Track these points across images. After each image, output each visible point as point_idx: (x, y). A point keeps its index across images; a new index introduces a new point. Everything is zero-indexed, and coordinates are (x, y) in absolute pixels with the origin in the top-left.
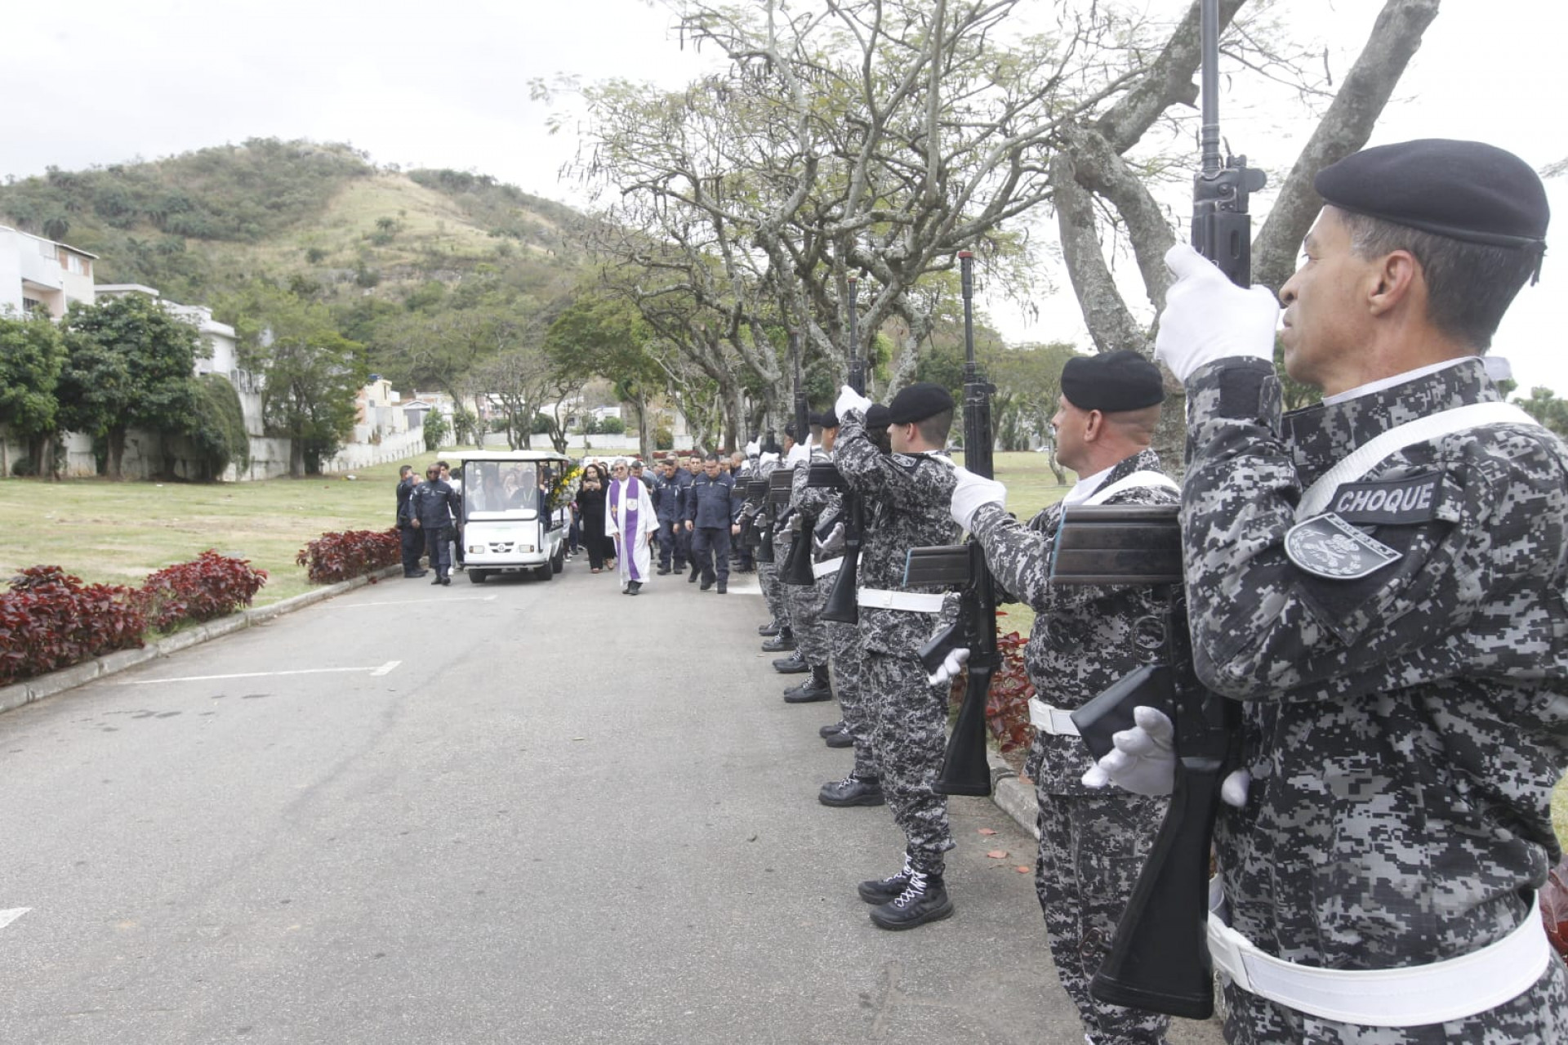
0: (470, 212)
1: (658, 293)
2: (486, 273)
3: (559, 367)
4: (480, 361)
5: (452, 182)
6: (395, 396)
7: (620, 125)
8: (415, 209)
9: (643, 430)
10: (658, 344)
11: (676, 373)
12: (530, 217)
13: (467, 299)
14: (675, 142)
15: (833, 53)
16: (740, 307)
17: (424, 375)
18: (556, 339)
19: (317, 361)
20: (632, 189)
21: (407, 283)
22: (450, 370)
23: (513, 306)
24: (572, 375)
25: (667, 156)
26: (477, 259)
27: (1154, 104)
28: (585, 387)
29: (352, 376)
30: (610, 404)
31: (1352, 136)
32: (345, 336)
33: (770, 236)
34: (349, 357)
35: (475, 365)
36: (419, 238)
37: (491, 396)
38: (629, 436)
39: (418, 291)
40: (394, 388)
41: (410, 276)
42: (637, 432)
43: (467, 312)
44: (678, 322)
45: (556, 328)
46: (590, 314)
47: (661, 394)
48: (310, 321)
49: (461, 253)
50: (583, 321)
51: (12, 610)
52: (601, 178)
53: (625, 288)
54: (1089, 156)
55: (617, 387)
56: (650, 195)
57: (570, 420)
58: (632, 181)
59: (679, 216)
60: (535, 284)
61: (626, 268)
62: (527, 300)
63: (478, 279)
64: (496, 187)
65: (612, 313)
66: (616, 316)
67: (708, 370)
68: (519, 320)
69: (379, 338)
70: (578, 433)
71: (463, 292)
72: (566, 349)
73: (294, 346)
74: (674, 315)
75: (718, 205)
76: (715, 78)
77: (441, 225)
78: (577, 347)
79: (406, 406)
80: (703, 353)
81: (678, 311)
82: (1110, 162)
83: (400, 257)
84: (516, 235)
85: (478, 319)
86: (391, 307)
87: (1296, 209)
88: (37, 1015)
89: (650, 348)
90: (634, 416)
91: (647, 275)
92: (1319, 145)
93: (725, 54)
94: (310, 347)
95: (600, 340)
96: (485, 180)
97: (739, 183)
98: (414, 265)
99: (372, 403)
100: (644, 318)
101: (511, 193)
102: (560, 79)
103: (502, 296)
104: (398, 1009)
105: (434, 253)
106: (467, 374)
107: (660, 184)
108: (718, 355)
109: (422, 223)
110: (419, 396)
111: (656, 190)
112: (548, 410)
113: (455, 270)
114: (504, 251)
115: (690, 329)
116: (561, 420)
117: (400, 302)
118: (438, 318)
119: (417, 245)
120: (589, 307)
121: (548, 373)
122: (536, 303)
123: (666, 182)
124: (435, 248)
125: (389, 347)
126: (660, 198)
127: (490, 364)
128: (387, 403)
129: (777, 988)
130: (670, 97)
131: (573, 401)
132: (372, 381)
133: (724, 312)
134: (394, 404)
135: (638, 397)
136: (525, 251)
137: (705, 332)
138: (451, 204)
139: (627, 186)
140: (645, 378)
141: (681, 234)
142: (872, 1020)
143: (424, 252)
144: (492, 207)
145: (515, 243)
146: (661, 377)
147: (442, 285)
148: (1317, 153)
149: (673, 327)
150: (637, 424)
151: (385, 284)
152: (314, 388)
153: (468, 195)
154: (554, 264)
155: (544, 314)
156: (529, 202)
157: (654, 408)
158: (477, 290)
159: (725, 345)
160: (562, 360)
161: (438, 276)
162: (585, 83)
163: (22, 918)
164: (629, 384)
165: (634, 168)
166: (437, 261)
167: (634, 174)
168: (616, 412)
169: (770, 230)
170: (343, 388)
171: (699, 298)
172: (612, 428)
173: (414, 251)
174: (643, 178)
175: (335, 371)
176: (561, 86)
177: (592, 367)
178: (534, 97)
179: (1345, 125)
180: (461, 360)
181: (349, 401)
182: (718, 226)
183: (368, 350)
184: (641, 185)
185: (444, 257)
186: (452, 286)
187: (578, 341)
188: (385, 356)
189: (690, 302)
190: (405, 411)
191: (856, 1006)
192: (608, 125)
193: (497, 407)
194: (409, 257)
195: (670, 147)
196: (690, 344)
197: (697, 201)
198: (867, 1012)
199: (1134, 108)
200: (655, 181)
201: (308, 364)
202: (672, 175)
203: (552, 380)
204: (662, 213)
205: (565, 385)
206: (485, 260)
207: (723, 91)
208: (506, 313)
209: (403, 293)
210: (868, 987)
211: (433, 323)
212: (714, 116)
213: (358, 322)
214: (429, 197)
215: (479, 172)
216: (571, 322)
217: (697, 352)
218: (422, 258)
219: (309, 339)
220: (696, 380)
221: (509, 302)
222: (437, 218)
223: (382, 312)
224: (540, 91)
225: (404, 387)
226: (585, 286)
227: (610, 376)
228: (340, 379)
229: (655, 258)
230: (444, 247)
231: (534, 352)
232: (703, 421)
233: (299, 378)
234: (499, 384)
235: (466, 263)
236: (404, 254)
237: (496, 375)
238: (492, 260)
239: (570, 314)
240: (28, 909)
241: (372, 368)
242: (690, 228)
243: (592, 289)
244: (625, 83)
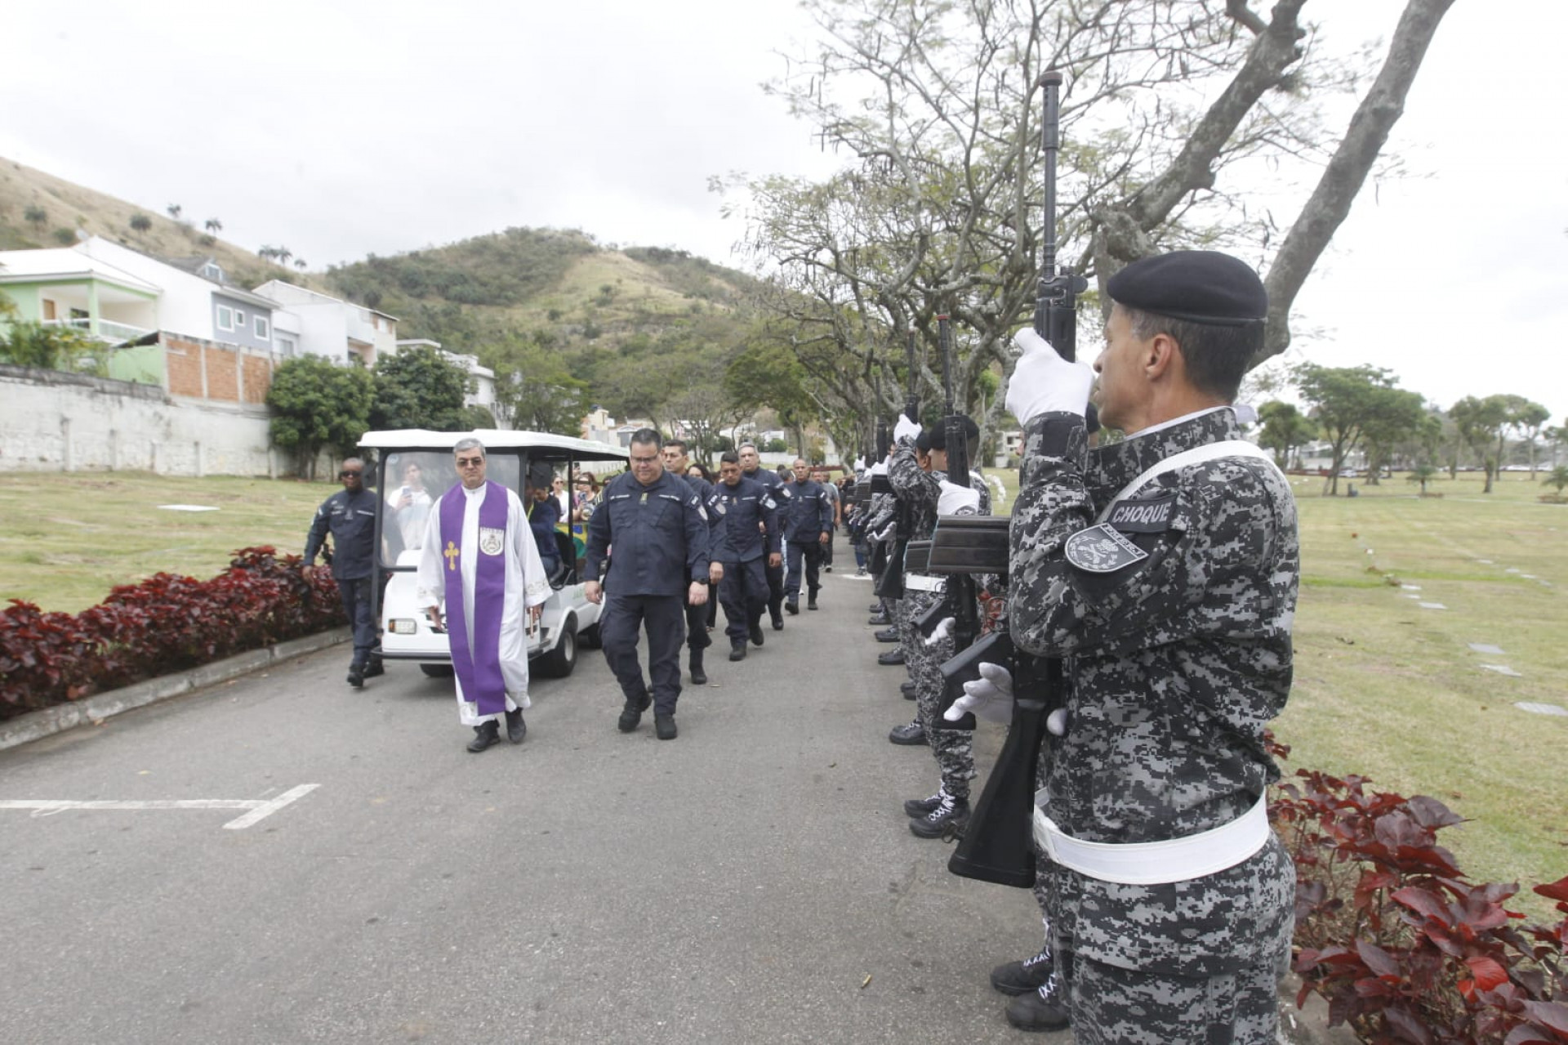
0: (670, 280)
1: (809, 342)
2: (681, 326)
3: (734, 400)
4: (675, 395)
5: (657, 256)
6: (611, 422)
7: (779, 211)
8: (628, 278)
9: (800, 449)
10: (811, 381)
11: (826, 405)
12: (716, 282)
13: (666, 347)
14: (823, 224)
15: (944, 148)
16: (872, 352)
17: (633, 406)
18: (732, 377)
19: (553, 396)
20: (788, 260)
21: (622, 335)
22: (652, 403)
23: (702, 352)
24: (746, 406)
25: (815, 234)
26: (675, 316)
27: (1177, 189)
28: (756, 415)
29: (579, 407)
30: (776, 429)
31: (1332, 214)
32: (574, 376)
33: (890, 296)
34: (577, 392)
35: (671, 399)
36: (631, 300)
37: (683, 422)
38: (790, 453)
39: (630, 341)
40: (610, 416)
41: (624, 329)
42: (796, 451)
43: (666, 357)
44: (826, 364)
45: (733, 368)
46: (757, 359)
47: (815, 421)
48: (549, 364)
49: (663, 312)
50: (753, 363)
51: (323, 577)
52: (763, 252)
53: (783, 337)
54: (1118, 233)
55: (781, 416)
56: (803, 265)
57: (744, 439)
58: (789, 253)
59: (827, 281)
60: (718, 335)
61: (786, 321)
62: (713, 347)
63: (675, 331)
64: (691, 259)
65: (776, 357)
66: (778, 361)
67: (848, 401)
68: (705, 363)
69: (599, 378)
71: (664, 341)
72: (739, 385)
73: (536, 384)
74: (823, 358)
75: (855, 273)
76: (851, 172)
77: (648, 290)
78: (748, 384)
79: (619, 430)
80: (845, 388)
81: (827, 356)
82: (1136, 238)
83: (616, 315)
84: (705, 296)
85: (673, 362)
86: (609, 354)
87: (1287, 273)
88: (316, 855)
89: (805, 383)
90: (794, 437)
91: (801, 327)
92: (1305, 222)
93: (856, 154)
94: (548, 385)
95: (766, 378)
96: (682, 254)
97: (871, 255)
98: (627, 321)
99: (593, 428)
100: (799, 361)
101: (702, 264)
102: (732, 176)
103: (693, 344)
104: (553, 870)
105: (642, 312)
106: (664, 405)
107: (810, 257)
108: (855, 390)
109: (634, 288)
110: (630, 422)
111: (808, 262)
112: (726, 433)
113: (658, 324)
114: (695, 309)
115: (835, 370)
116: (737, 441)
117: (616, 349)
118: (644, 362)
119: (630, 305)
120: (758, 353)
121: (726, 404)
122: (719, 350)
123: (814, 255)
124: (643, 307)
125: (604, 384)
126: (811, 267)
127: (682, 397)
128: (605, 428)
129: (829, 874)
130: (816, 188)
131: (746, 426)
132: (593, 411)
133: (860, 356)
134: (610, 428)
135: (796, 424)
136: (712, 308)
137: (845, 372)
138: (656, 273)
139: (784, 258)
140: (803, 409)
141: (828, 295)
142: (896, 902)
143: (635, 310)
144: (687, 275)
145: (704, 303)
146: (815, 408)
147: (648, 336)
148: (1304, 228)
149: (822, 368)
150: (796, 445)
151: (605, 336)
152: (551, 417)
153: (669, 266)
154: (734, 319)
155: (725, 358)
156: (716, 270)
157: (811, 432)
158: (674, 339)
159: (860, 383)
160: (737, 394)
161: (645, 329)
162: (751, 179)
163: (314, 791)
164: (789, 413)
165: (789, 244)
166: (644, 318)
167: (790, 248)
168: (781, 435)
169: (890, 292)
170: (572, 416)
171: (841, 345)
172: (777, 447)
173: (627, 310)
174: (797, 251)
175: (566, 403)
176: (733, 181)
177: (761, 400)
178: (711, 189)
179: (1326, 205)
180: (661, 394)
181: (576, 426)
182: (855, 288)
183: (591, 387)
184: (796, 257)
185: (650, 315)
186: (656, 336)
187: (749, 380)
188: (603, 391)
189: (835, 348)
190: (619, 434)
191: (886, 890)
192: (769, 211)
193: (686, 430)
194: (623, 315)
195: (817, 227)
196: (835, 381)
197: (838, 268)
198: (894, 896)
199: (1161, 192)
200: (807, 254)
201: (546, 398)
202: (819, 248)
203: (729, 409)
204: (811, 278)
205: (740, 414)
206: (681, 316)
207: (858, 181)
208: (695, 358)
209: (618, 342)
210: (899, 878)
211: (640, 366)
212: (852, 202)
213: (584, 365)
214: (640, 268)
215: (678, 249)
216: (745, 364)
217: (841, 387)
218: (632, 316)
219: (548, 378)
220: (841, 410)
221: (698, 348)
222: (647, 284)
223: (603, 357)
224: (716, 185)
225: (618, 416)
226: (753, 336)
227: (775, 407)
228: (569, 409)
229: (808, 314)
230: (650, 307)
231: (715, 388)
232: (847, 443)
233: (540, 409)
234: (689, 413)
235: (666, 319)
236: (620, 313)
237: (686, 406)
238: (687, 316)
239: (744, 358)
240: (312, 786)
241: (595, 400)
242: (836, 290)
243: (758, 338)
244: (781, 178)
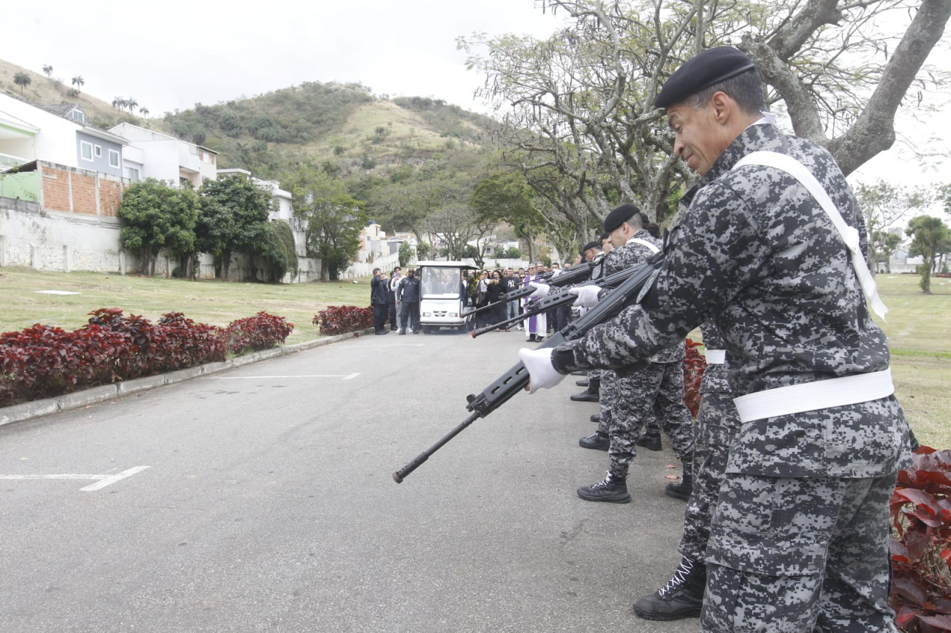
0: (430, 123)
1: (536, 168)
2: (438, 159)
3: (478, 215)
4: (432, 212)
5: (419, 104)
6: (383, 234)
7: (512, 63)
8: (397, 121)
9: (530, 255)
10: (539, 201)
11: (551, 219)
12: (466, 124)
13: (427, 174)
14: (546, 73)
16: (584, 175)
17: (401, 221)
18: (477, 198)
19: (337, 212)
20: (519, 102)
21: (392, 166)
22: (415, 218)
23: (454, 179)
24: (488, 221)
25: (540, 81)
26: (433, 151)
27: (809, 25)
28: (497, 229)
29: (357, 221)
30: (512, 240)
32: (355, 198)
33: (595, 126)
34: (355, 210)
35: (428, 214)
36: (399, 138)
37: (439, 234)
38: (524, 260)
39: (398, 171)
40: (383, 229)
41: (393, 161)
42: (528, 257)
43: (426, 183)
44: (550, 186)
45: (478, 191)
46: (496, 182)
47: (543, 234)
48: (334, 188)
49: (424, 148)
50: (494, 185)
51: (158, 333)
52: (499, 97)
53: (516, 165)
54: (759, 59)
55: (516, 229)
56: (531, 106)
57: (487, 249)
58: (519, 96)
59: (550, 119)
60: (467, 166)
61: (517, 152)
62: (463, 175)
63: (432, 163)
64: (446, 106)
65: (511, 181)
66: (513, 184)
67: (568, 216)
68: (456, 187)
69: (373, 198)
70: (492, 258)
71: (424, 171)
72: (482, 204)
73: (324, 204)
74: (548, 182)
75: (572, 111)
76: (567, 30)
77: (412, 130)
78: (490, 203)
79: (389, 241)
80: (565, 205)
81: (552, 180)
82: (773, 62)
83: (387, 151)
84: (456, 135)
85: (431, 187)
86: (382, 181)
87: (892, 84)
88: (145, 507)
89: (536, 203)
90: (526, 246)
91: (530, 156)
93: (569, 14)
94: (333, 204)
95: (504, 198)
96: (439, 103)
97: (585, 98)
98: (396, 155)
99: (369, 238)
100: (529, 183)
101: (455, 110)
102: (475, 36)
103: (447, 173)
105: (408, 148)
106: (424, 221)
107: (537, 99)
108: (572, 205)
109: (401, 130)
110: (397, 235)
111: (534, 103)
112: (473, 243)
113: (420, 158)
114: (449, 146)
115: (558, 191)
116: (481, 250)
117: (387, 178)
118: (408, 187)
119: (398, 143)
120: (496, 177)
121: (472, 219)
122: (468, 177)
123: (540, 98)
124: (409, 144)
125: (377, 204)
126: (537, 108)
127: (437, 213)
128: (378, 238)
129: (517, 526)
130: (541, 44)
131: (488, 238)
132: (368, 225)
133: (575, 177)
134: (382, 239)
135: (528, 235)
136: (462, 145)
137: (564, 191)
138: (418, 118)
139: (515, 101)
140: (533, 223)
141: (551, 131)
142: (565, 543)
143: (402, 147)
144: (443, 119)
145: (456, 141)
146: (542, 222)
147: (412, 167)
148: (905, 48)
149: (547, 189)
150: (528, 253)
151: (378, 167)
152: (335, 229)
153: (429, 112)
154: (479, 153)
155: (472, 184)
156: (465, 115)
157: (540, 241)
158: (433, 170)
159: (577, 201)
160: (481, 211)
161: (410, 161)
162: (489, 38)
163: (145, 470)
164: (523, 226)
165: (519, 90)
166: (409, 153)
167: (520, 93)
168: (516, 245)
169: (596, 123)
170: (352, 228)
171: (561, 170)
172: (513, 255)
173: (396, 146)
174: (526, 95)
175: (347, 219)
176: (475, 40)
177: (500, 216)
178: (459, 47)
180: (422, 212)
181: (355, 236)
182: (572, 124)
183: (367, 206)
184: (524, 99)
185: (414, 150)
186: (418, 168)
187: (490, 199)
188: (377, 209)
189: (557, 173)
190: (388, 243)
191: (558, 536)
192: (504, 63)
193: (443, 241)
194: (393, 150)
195: (542, 75)
196: (557, 199)
197: (557, 109)
198: (564, 540)
199: (796, 28)
200: (534, 97)
201: (332, 215)
202: (544, 93)
203: (474, 223)
204: (538, 117)
205: (483, 227)
206: (438, 151)
207: (572, 38)
208: (449, 183)
209: (389, 172)
210: (569, 529)
211: (405, 189)
212: (569, 55)
213: (362, 190)
214: (406, 113)
215: (436, 98)
216: (487, 187)
217: (562, 204)
218: (400, 151)
219: (333, 199)
220: (562, 223)
221: (452, 177)
222: (409, 126)
223: (377, 184)
224: (462, 44)
225: (388, 229)
226: (493, 164)
227: (511, 222)
228: (350, 223)
229: (536, 145)
230: (414, 144)
231: (465, 206)
232: (567, 249)
233: (327, 223)
234: (443, 226)
235: (426, 153)
236: (390, 149)
237: (441, 220)
238: (442, 151)
239: (486, 182)
240: (145, 467)
241: (370, 218)
242: (558, 127)
243: (497, 165)
244: (513, 37)
